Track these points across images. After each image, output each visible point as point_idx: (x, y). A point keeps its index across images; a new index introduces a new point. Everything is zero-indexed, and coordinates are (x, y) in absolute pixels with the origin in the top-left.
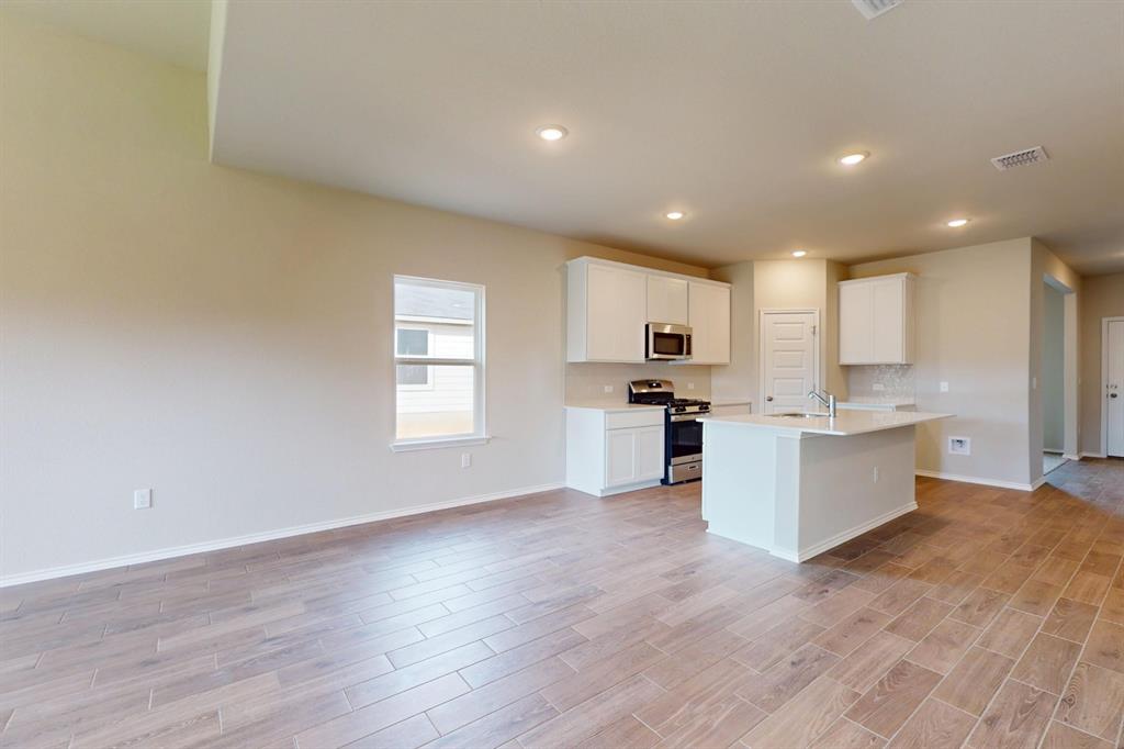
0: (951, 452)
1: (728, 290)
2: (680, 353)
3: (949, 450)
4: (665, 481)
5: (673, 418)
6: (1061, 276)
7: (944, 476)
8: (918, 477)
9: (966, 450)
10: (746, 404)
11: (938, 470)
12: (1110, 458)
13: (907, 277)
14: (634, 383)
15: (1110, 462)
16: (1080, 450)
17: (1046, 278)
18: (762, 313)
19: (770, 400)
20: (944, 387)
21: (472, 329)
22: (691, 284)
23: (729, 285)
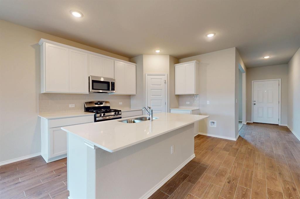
0: (210, 126)
1: (135, 66)
2: (109, 90)
3: (210, 125)
6: (242, 65)
7: (208, 135)
9: (215, 126)
10: (141, 110)
11: (206, 133)
12: (254, 123)
13: (196, 62)
14: (87, 103)
15: (254, 124)
16: (246, 120)
17: (239, 65)
18: (146, 75)
20: (208, 102)
22: (115, 61)
23: (135, 64)
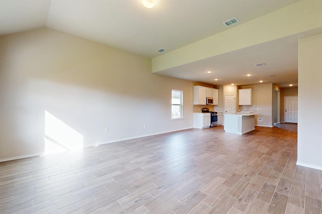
2: (211, 103)
3: (259, 121)
4: (211, 127)
5: (212, 115)
6: (277, 89)
7: (258, 125)
8: (255, 126)
9: (261, 121)
12: (286, 123)
13: (251, 89)
14: (203, 109)
16: (280, 122)
17: (275, 89)
18: (225, 95)
19: (226, 112)
20: (258, 109)
21: (180, 98)
23: (218, 90)
